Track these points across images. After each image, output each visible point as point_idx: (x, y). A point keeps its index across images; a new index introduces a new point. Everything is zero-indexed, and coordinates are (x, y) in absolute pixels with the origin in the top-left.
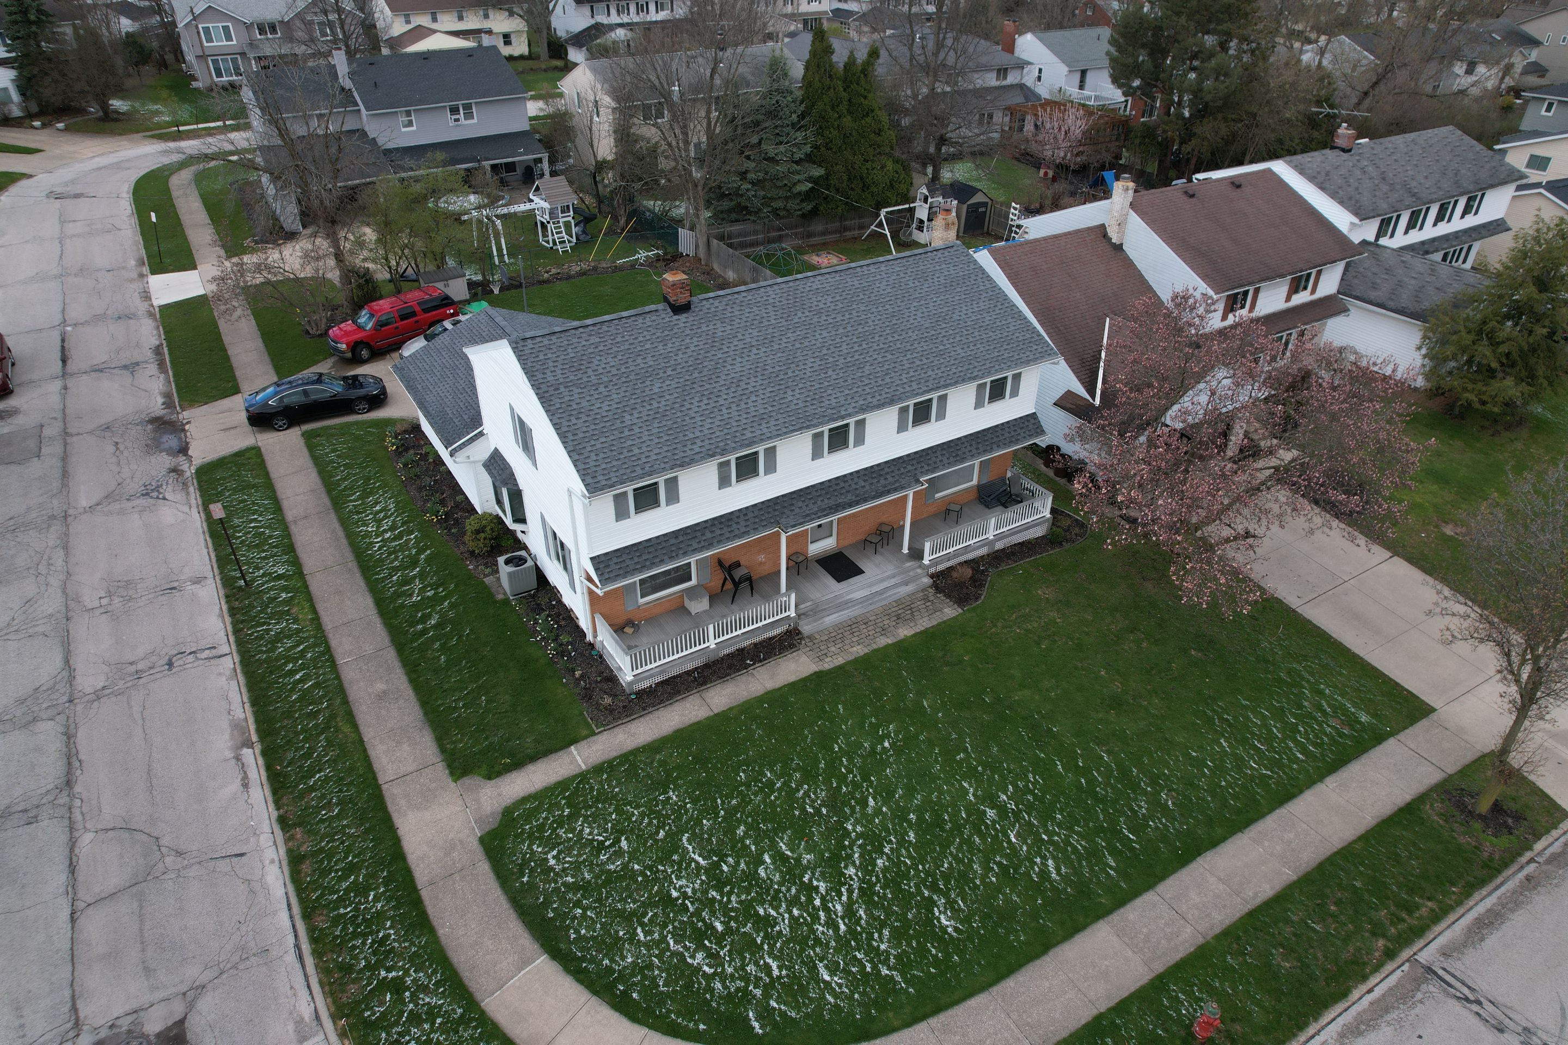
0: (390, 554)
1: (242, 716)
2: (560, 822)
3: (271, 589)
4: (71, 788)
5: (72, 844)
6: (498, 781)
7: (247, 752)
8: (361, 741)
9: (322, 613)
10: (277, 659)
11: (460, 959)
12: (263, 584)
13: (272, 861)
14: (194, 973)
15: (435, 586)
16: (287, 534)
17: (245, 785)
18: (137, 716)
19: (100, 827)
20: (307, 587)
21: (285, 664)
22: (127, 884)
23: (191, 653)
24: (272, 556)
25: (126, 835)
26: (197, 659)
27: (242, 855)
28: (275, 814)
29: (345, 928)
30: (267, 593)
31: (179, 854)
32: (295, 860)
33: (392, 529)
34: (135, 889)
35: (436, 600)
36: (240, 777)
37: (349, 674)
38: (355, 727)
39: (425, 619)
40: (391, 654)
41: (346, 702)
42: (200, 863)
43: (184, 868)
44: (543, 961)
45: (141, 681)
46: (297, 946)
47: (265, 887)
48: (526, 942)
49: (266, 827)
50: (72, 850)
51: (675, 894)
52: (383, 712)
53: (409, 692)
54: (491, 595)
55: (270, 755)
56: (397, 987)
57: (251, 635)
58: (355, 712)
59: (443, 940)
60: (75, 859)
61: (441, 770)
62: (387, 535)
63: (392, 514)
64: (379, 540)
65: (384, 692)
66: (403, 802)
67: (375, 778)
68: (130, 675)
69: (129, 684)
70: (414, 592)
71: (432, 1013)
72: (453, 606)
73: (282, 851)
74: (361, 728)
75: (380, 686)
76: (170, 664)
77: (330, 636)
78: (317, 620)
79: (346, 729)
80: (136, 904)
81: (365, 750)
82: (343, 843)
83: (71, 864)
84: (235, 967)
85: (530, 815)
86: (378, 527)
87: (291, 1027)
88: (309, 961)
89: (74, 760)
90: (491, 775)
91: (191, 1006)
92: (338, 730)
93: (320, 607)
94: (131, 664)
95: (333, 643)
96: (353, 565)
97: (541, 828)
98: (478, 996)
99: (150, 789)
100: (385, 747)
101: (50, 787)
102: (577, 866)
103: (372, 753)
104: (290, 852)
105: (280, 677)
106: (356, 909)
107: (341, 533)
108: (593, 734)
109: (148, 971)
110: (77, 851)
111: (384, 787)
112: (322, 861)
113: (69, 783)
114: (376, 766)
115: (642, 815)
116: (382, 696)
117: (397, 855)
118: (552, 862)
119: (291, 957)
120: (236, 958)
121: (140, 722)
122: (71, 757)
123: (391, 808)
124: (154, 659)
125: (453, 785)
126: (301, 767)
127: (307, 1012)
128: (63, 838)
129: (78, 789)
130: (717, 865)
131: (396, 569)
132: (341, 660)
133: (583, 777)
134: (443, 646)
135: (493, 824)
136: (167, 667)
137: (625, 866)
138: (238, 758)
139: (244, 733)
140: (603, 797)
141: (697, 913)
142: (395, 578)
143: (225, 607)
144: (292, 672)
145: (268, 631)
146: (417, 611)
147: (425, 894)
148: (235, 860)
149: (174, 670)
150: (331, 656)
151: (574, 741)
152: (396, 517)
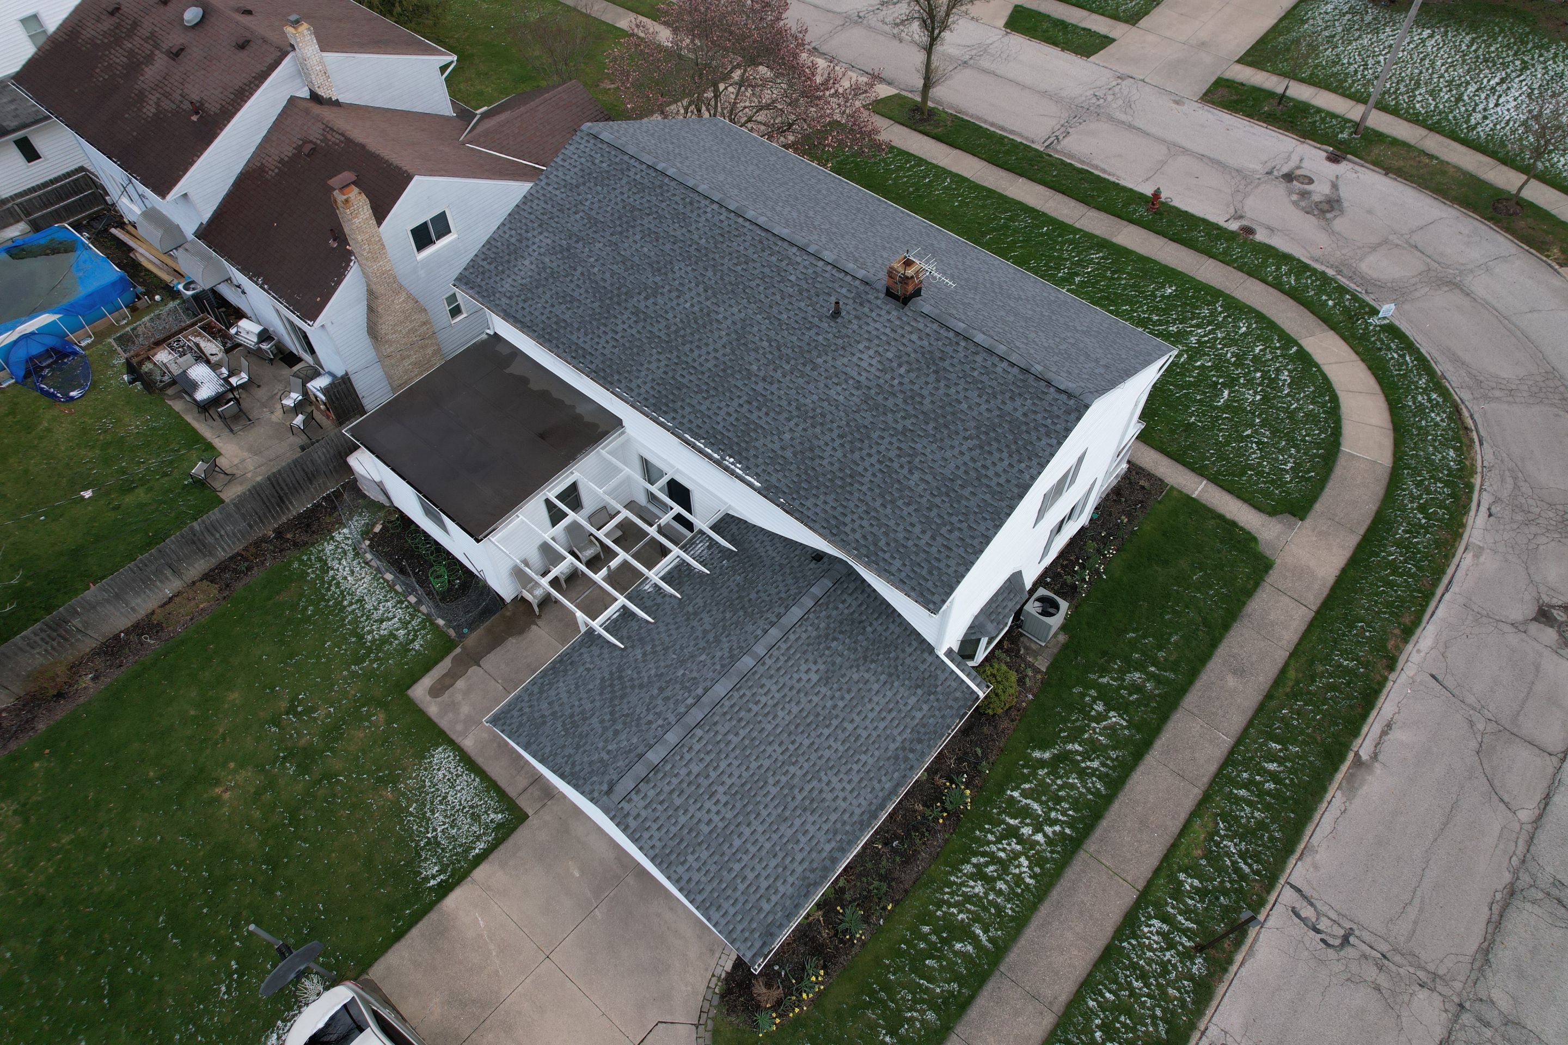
0: (1058, 800)
1: (1339, 794)
2: (1259, 474)
3: (1187, 912)
4: (1512, 884)
5: (1538, 820)
6: (1253, 532)
7: (1365, 755)
8: (1292, 655)
9: (1183, 816)
10: (1267, 807)
11: (1378, 490)
12: (1185, 931)
13: (1419, 651)
14: (1513, 639)
15: (1084, 711)
16: (1088, 985)
17: (1389, 725)
18: (1417, 901)
19: (1510, 815)
20: (1157, 872)
21: (1269, 793)
22: (1518, 740)
23: (1318, 931)
24: (1134, 966)
25: (1497, 783)
26: (1319, 914)
27: (1433, 676)
28: (1392, 676)
29: (1421, 560)
30: (1195, 911)
31: (1471, 724)
32: (1408, 633)
33: (1012, 833)
34: (1515, 730)
35: (1104, 694)
36: (1386, 738)
37: (1236, 721)
38: (1283, 671)
39: (1136, 688)
40: (1191, 700)
41: (1269, 696)
42: (1463, 701)
43: (1474, 709)
44: (1345, 448)
45: (1384, 947)
46: (1447, 590)
47: (1436, 642)
48: (1341, 462)
49: (1403, 678)
50: (1540, 817)
51: (1258, 397)
52: (1254, 658)
53: (1222, 651)
54: (1065, 647)
55: (1354, 727)
56: (1422, 509)
57: (1257, 873)
58: (1270, 683)
59: (1378, 504)
60: (1542, 806)
61: (1273, 577)
62: (1026, 831)
63: (984, 854)
64: (1039, 837)
65: (1234, 673)
66: (1316, 587)
67: (1314, 619)
68: (1389, 972)
69: (1398, 958)
70: (1105, 728)
71: (1418, 485)
72: (1104, 671)
73: (1409, 647)
74: (1280, 666)
75: (1231, 681)
76: (1345, 940)
77: (1206, 780)
78: (1197, 812)
79: (1292, 674)
80: (1521, 718)
81: (1299, 644)
82: (1376, 602)
83: (1547, 804)
84: (1488, 616)
85: (1267, 494)
86: (1017, 855)
87: (1482, 559)
88: (1450, 571)
89: (1495, 917)
90: (1254, 539)
91: (1526, 622)
92: (1297, 682)
93: (1175, 826)
94: (1378, 989)
95: (1213, 768)
96: (1091, 845)
97: (1272, 482)
98: (1389, 470)
99: (1455, 805)
100: (1284, 633)
101: (1528, 906)
102: (1281, 451)
103: (1295, 638)
104: (1406, 641)
105: (1285, 785)
106: (1406, 561)
107: (1044, 909)
108: (1172, 488)
109: (1537, 668)
110: (1537, 812)
111: (1315, 608)
112: (1397, 607)
113: (1512, 892)
114: (1303, 627)
115: (1221, 430)
116: (1240, 672)
117: (1353, 561)
118: (1290, 465)
119: (1454, 588)
120: (1484, 620)
121: (1419, 893)
122: (1496, 924)
123: (1326, 592)
124: (1354, 968)
125: (1278, 561)
126: (1348, 684)
127: (1469, 556)
128: (1542, 837)
129: (1507, 877)
130: (1224, 385)
131: (1082, 774)
132: (1227, 741)
133: (1214, 480)
134: (1160, 648)
135: (1288, 518)
136: (1352, 939)
137: (1262, 426)
138: (1375, 756)
139: (1352, 775)
140: (1222, 457)
141: (1260, 385)
142: (1095, 764)
143: (1239, 958)
144: (1274, 777)
145: (1242, 855)
146: (1129, 703)
147: (1362, 531)
148: (1440, 677)
149: (1348, 925)
150: (1232, 752)
151: (1189, 498)
152: (989, 843)
